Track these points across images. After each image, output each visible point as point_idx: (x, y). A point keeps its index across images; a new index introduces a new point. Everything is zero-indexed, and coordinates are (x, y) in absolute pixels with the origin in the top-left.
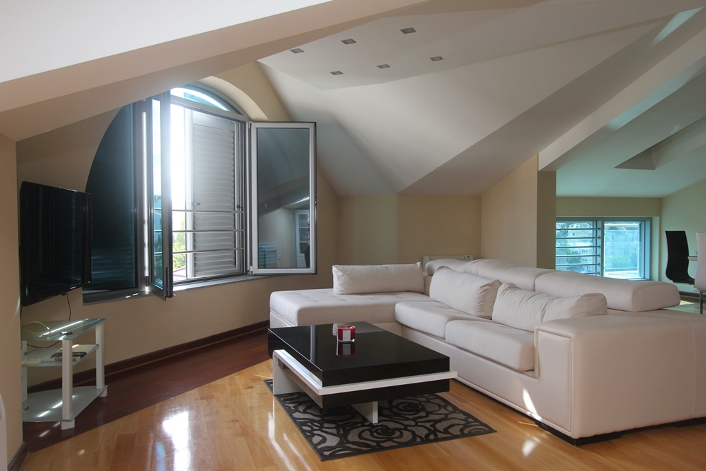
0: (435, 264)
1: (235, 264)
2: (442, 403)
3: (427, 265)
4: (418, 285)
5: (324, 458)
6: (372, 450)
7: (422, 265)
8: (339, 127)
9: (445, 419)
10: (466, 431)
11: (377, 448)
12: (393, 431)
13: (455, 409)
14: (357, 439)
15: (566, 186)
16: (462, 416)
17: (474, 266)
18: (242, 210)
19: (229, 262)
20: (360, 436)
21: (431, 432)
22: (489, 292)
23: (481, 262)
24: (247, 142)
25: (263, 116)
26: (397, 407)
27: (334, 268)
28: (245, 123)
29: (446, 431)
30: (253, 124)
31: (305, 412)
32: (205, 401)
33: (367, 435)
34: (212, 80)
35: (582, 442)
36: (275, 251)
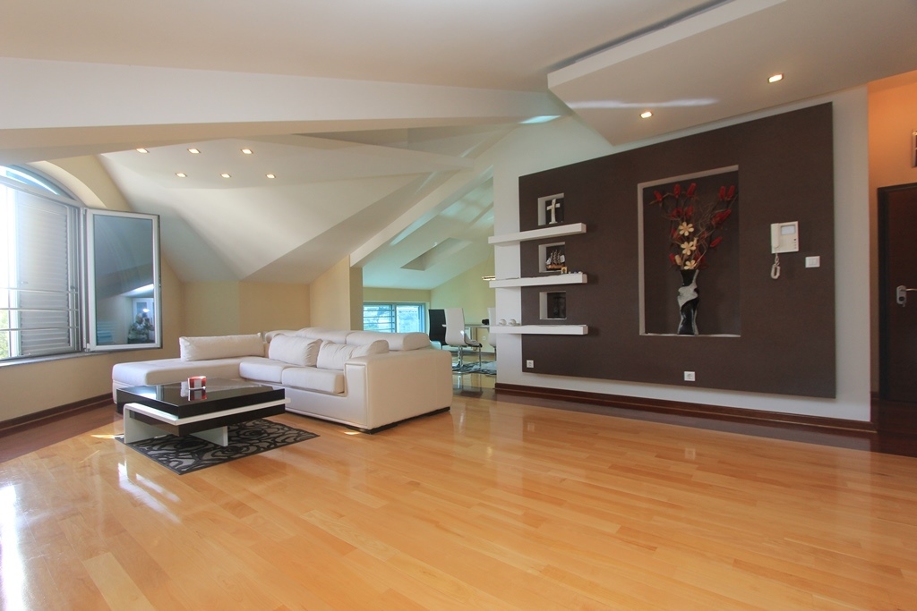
0: (272, 334)
1: (69, 342)
2: (280, 427)
3: (266, 335)
4: (259, 350)
5: (182, 473)
6: (224, 461)
7: (262, 335)
8: (183, 222)
9: (284, 434)
10: (298, 439)
11: (229, 459)
12: (241, 448)
13: (290, 428)
14: (210, 457)
15: (371, 280)
16: (295, 432)
17: (302, 332)
18: (76, 291)
19: (62, 341)
20: (213, 455)
21: (271, 444)
22: (314, 348)
23: (308, 329)
24: (82, 227)
25: (100, 203)
26: (244, 434)
27: (181, 340)
28: (79, 209)
29: (283, 441)
30: (88, 210)
31: (159, 449)
32: (46, 460)
33: (219, 454)
34: (45, 165)
35: (374, 431)
36: (110, 337)
